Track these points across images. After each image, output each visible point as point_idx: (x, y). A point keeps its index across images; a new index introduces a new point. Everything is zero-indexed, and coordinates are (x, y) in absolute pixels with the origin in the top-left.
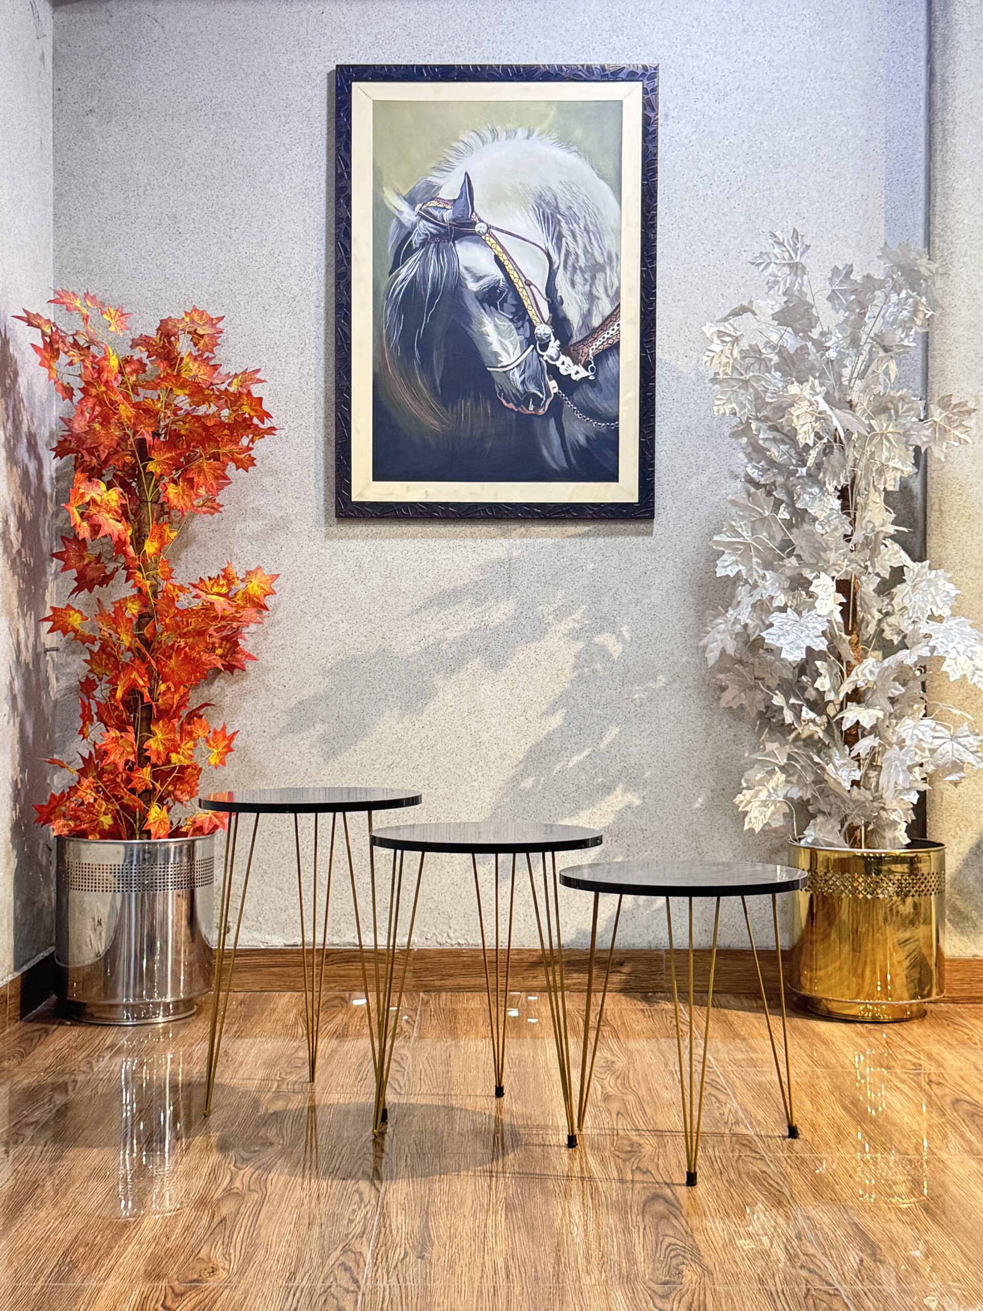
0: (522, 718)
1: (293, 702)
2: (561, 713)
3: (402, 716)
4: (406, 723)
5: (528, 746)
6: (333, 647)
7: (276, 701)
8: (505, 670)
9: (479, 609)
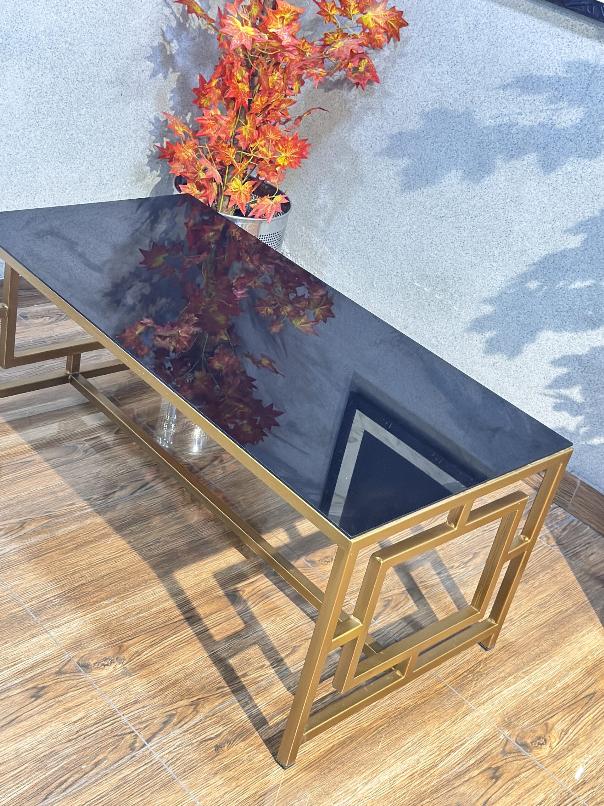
0: (550, 226)
1: (395, 131)
2: (581, 237)
3: (463, 179)
4: (465, 186)
5: (544, 253)
6: (435, 94)
7: (385, 123)
8: (553, 175)
9: (552, 106)
